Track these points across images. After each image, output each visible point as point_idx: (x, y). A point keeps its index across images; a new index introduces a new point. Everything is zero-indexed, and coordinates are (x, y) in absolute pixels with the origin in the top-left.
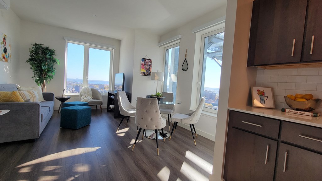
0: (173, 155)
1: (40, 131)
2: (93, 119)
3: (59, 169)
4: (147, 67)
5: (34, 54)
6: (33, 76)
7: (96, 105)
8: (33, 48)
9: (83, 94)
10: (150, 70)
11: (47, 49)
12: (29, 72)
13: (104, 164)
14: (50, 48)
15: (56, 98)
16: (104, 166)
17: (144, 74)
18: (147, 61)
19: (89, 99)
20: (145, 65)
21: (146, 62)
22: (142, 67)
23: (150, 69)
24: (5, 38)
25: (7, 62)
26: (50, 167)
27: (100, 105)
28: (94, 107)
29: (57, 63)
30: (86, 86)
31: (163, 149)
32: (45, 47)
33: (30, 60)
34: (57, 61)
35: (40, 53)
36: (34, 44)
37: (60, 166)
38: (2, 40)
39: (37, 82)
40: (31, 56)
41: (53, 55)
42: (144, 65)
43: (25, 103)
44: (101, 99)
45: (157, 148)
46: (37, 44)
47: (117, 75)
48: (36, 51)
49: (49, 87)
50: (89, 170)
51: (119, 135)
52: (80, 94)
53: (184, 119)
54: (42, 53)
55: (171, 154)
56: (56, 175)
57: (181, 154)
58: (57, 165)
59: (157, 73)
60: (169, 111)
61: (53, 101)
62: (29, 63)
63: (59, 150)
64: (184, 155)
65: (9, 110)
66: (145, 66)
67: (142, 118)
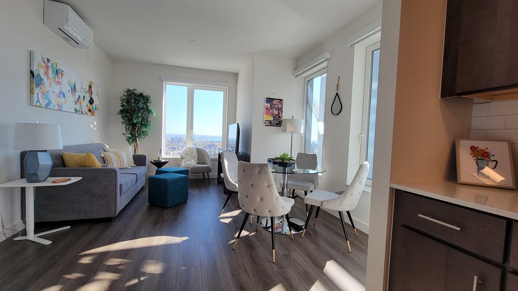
0: (301, 264)
3: (125, 264)
4: (276, 112)
5: (125, 104)
6: (125, 132)
7: (204, 173)
8: (124, 95)
9: (185, 157)
10: (280, 117)
11: (141, 95)
12: (120, 128)
13: (185, 266)
14: (144, 94)
15: (151, 162)
16: (184, 268)
17: (270, 124)
18: (275, 102)
19: (192, 163)
20: (272, 109)
21: (274, 105)
22: (267, 112)
23: (280, 115)
24: (90, 85)
25: (94, 115)
26: (115, 260)
27: (208, 173)
28: (201, 176)
29: (152, 113)
30: (190, 145)
31: (287, 252)
32: (139, 93)
33: (121, 112)
34: (153, 110)
35: (132, 101)
36: (126, 90)
37: (127, 261)
38: (87, 88)
39: (128, 141)
40: (123, 106)
41: (147, 102)
42: (269, 108)
43: (101, 169)
44: (209, 164)
45: (273, 249)
46: (130, 90)
47: (231, 126)
48: (127, 99)
49: (143, 147)
50: (162, 272)
51: (222, 220)
52: (181, 156)
53: (327, 201)
54: (135, 101)
55: (298, 263)
56: (118, 273)
57: (316, 265)
58: (124, 258)
59: (292, 121)
61: (145, 166)
62: (120, 115)
63: (135, 237)
64: (321, 267)
65: (81, 178)
66: (271, 111)
67: (247, 197)
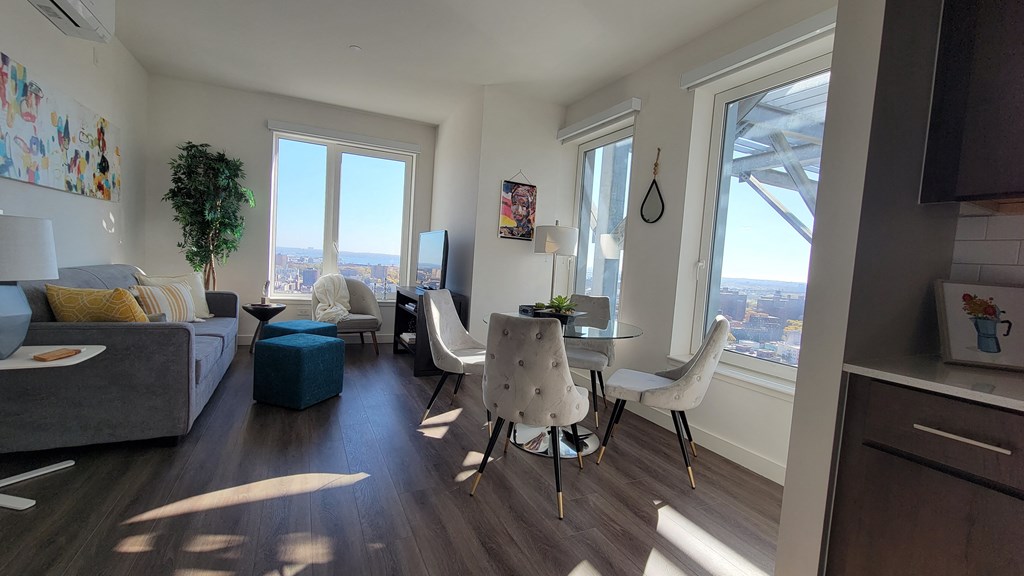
0: (614, 518)
1: (191, 414)
2: (350, 375)
4: (522, 211)
5: (183, 176)
6: (182, 240)
7: (361, 333)
8: (181, 157)
9: (324, 298)
10: (529, 221)
11: (221, 158)
12: (169, 231)
14: (229, 157)
15: (245, 308)
17: (511, 234)
18: (521, 190)
19: (340, 312)
20: (514, 203)
22: (505, 209)
23: (531, 218)
24: (102, 128)
25: (109, 199)
27: (373, 333)
29: (247, 201)
30: (329, 274)
31: (579, 497)
32: (215, 154)
33: (174, 194)
34: (249, 194)
35: (200, 171)
36: (185, 145)
38: (95, 135)
39: (191, 260)
40: (177, 180)
41: (237, 176)
42: (510, 203)
43: (149, 325)
44: (375, 315)
45: (558, 491)
46: (194, 146)
47: (424, 237)
48: (189, 166)
49: (227, 274)
52: (315, 297)
53: (652, 392)
54: (206, 172)
55: (606, 515)
57: (642, 518)
59: (553, 231)
60: (597, 358)
61: (235, 317)
62: (170, 202)
63: (243, 479)
64: (652, 521)
65: (104, 348)
66: (513, 208)
67: (507, 387)
